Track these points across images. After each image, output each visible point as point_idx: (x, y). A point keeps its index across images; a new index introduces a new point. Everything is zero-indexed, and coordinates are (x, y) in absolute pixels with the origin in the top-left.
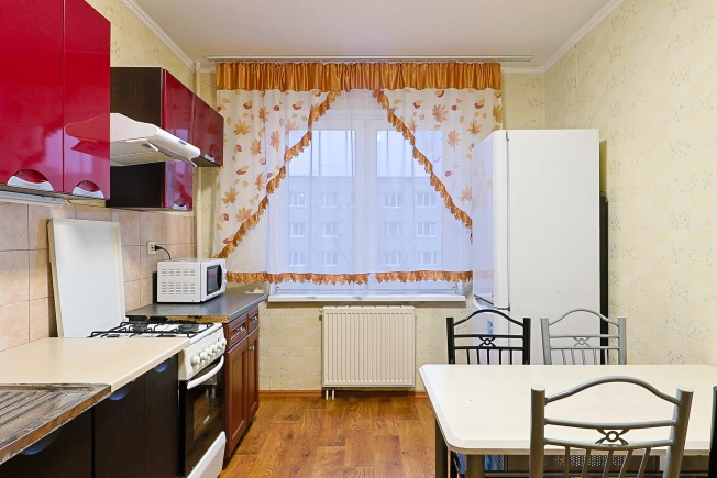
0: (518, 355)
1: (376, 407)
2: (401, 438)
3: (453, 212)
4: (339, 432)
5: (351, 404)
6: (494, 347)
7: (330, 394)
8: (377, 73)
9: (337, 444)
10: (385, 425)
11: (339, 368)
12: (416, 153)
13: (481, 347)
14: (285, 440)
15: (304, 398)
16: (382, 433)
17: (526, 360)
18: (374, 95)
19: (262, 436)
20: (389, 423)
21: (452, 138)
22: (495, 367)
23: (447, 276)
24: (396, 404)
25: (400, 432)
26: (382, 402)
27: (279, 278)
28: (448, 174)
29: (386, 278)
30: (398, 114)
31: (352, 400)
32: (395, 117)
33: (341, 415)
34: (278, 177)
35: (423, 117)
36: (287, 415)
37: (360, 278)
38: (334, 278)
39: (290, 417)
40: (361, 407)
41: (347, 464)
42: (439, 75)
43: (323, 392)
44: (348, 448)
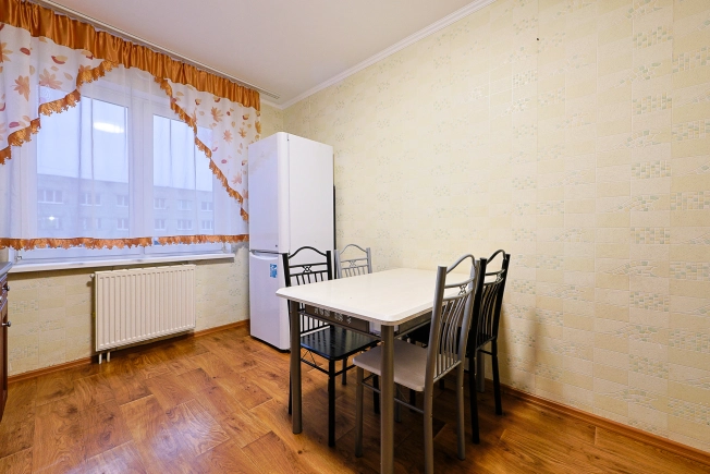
0: (325, 275)
1: (163, 355)
2: (204, 368)
3: (228, 190)
4: (136, 385)
5: (133, 360)
6: (312, 272)
7: (104, 357)
8: (160, 63)
9: (142, 396)
10: (182, 365)
11: (118, 329)
12: (197, 141)
13: (304, 273)
14: (68, 417)
15: (65, 370)
16: (183, 371)
17: (330, 278)
18: (156, 80)
19: (24, 426)
20: (184, 361)
21: (227, 136)
22: (313, 284)
23: (222, 238)
24: (180, 347)
25: (199, 365)
26: (165, 349)
27: (30, 244)
28: (224, 162)
29: (170, 242)
30: (181, 104)
31: (132, 356)
32: (177, 106)
33: (127, 372)
34: (28, 130)
35: (202, 113)
36: (51, 393)
37: (144, 241)
38: (110, 243)
39: (59, 393)
40: (146, 359)
41: (167, 407)
42: (216, 85)
43: (94, 358)
44: (156, 393)
